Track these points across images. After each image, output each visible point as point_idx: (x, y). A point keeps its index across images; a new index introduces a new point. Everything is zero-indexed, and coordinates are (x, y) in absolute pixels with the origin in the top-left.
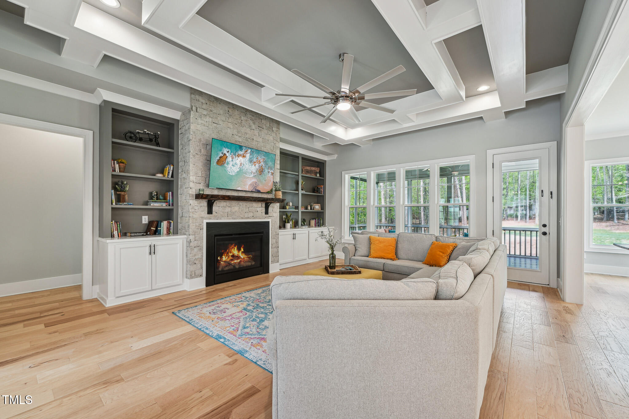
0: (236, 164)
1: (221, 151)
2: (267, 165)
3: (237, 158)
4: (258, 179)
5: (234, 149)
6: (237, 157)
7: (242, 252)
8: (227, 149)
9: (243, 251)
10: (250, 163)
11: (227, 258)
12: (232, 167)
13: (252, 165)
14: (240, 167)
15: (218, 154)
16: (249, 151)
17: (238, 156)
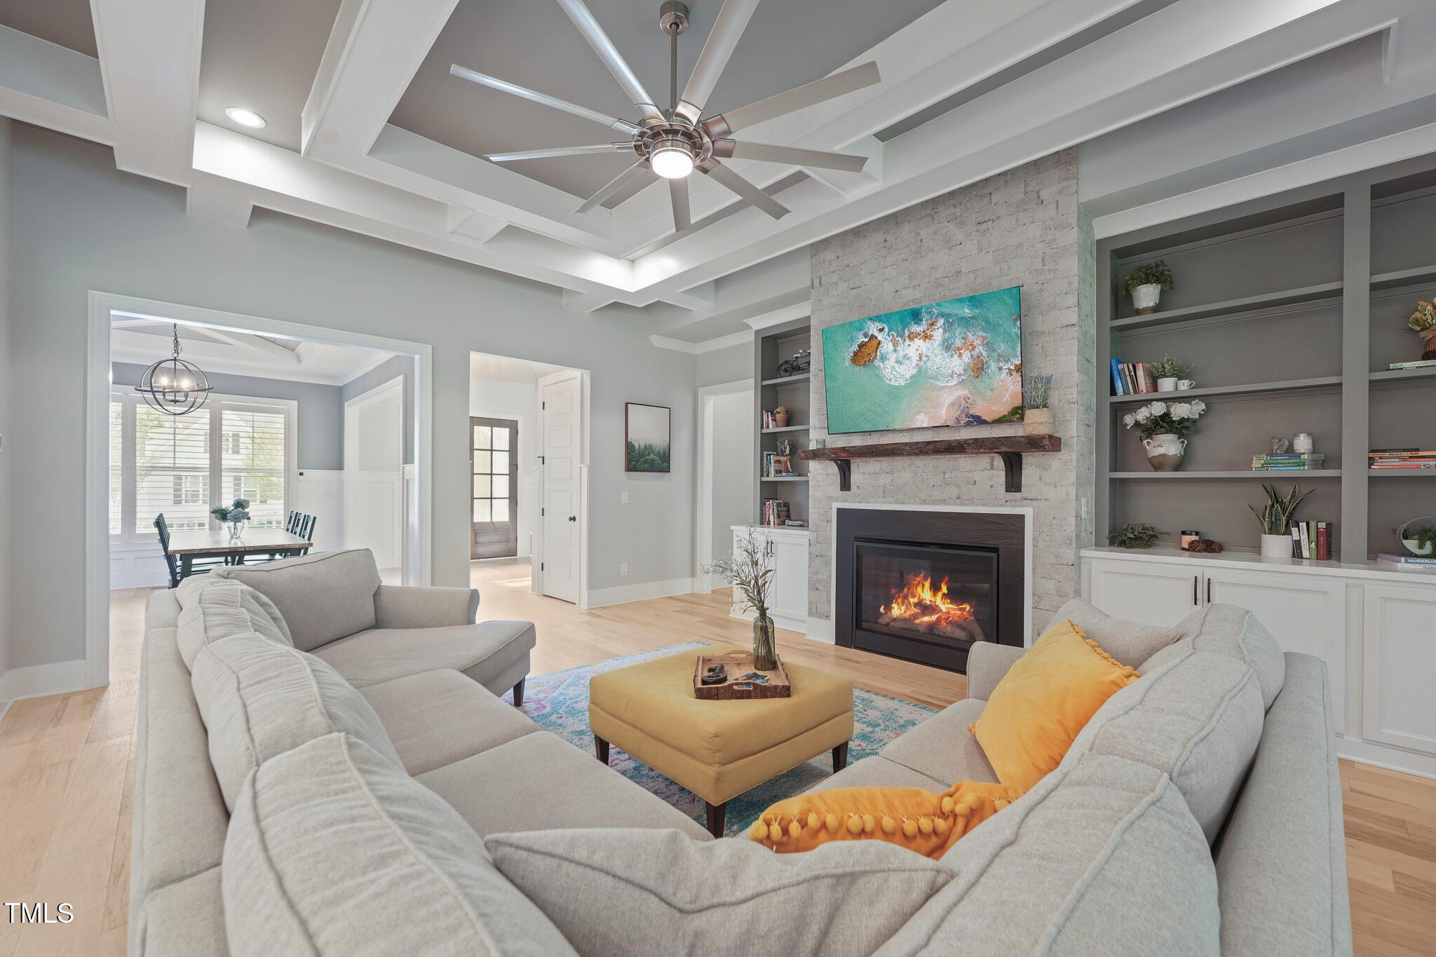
0: (906, 357)
1: (861, 330)
2: (994, 351)
3: (910, 343)
4: (971, 387)
5: (898, 322)
6: (907, 340)
7: (944, 594)
8: (877, 324)
9: (946, 592)
10: (947, 352)
11: (903, 610)
12: (896, 365)
13: (952, 356)
14: (917, 365)
15: (852, 340)
16: (941, 322)
17: (909, 337)
